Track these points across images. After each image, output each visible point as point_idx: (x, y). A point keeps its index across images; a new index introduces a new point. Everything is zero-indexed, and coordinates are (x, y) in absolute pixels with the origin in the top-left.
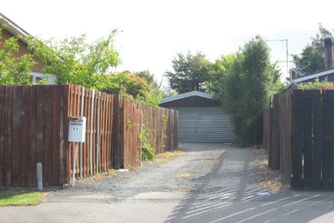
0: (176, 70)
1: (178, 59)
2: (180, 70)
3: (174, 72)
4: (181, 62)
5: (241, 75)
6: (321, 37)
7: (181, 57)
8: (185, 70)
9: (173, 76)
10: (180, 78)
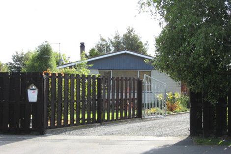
0: (14, 61)
1: (16, 55)
2: (16, 61)
3: (13, 62)
4: (17, 56)
5: (35, 64)
6: (100, 43)
7: (17, 53)
8: (20, 61)
9: (13, 64)
10: (17, 66)
